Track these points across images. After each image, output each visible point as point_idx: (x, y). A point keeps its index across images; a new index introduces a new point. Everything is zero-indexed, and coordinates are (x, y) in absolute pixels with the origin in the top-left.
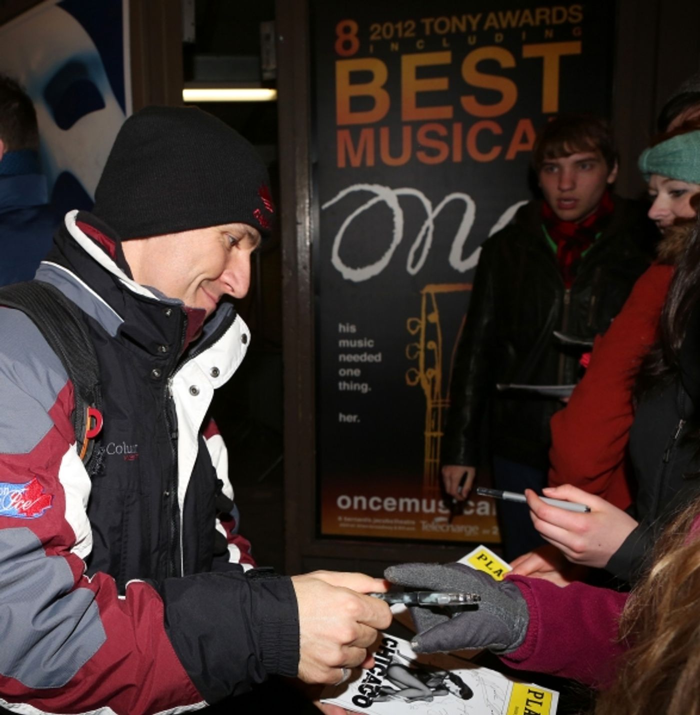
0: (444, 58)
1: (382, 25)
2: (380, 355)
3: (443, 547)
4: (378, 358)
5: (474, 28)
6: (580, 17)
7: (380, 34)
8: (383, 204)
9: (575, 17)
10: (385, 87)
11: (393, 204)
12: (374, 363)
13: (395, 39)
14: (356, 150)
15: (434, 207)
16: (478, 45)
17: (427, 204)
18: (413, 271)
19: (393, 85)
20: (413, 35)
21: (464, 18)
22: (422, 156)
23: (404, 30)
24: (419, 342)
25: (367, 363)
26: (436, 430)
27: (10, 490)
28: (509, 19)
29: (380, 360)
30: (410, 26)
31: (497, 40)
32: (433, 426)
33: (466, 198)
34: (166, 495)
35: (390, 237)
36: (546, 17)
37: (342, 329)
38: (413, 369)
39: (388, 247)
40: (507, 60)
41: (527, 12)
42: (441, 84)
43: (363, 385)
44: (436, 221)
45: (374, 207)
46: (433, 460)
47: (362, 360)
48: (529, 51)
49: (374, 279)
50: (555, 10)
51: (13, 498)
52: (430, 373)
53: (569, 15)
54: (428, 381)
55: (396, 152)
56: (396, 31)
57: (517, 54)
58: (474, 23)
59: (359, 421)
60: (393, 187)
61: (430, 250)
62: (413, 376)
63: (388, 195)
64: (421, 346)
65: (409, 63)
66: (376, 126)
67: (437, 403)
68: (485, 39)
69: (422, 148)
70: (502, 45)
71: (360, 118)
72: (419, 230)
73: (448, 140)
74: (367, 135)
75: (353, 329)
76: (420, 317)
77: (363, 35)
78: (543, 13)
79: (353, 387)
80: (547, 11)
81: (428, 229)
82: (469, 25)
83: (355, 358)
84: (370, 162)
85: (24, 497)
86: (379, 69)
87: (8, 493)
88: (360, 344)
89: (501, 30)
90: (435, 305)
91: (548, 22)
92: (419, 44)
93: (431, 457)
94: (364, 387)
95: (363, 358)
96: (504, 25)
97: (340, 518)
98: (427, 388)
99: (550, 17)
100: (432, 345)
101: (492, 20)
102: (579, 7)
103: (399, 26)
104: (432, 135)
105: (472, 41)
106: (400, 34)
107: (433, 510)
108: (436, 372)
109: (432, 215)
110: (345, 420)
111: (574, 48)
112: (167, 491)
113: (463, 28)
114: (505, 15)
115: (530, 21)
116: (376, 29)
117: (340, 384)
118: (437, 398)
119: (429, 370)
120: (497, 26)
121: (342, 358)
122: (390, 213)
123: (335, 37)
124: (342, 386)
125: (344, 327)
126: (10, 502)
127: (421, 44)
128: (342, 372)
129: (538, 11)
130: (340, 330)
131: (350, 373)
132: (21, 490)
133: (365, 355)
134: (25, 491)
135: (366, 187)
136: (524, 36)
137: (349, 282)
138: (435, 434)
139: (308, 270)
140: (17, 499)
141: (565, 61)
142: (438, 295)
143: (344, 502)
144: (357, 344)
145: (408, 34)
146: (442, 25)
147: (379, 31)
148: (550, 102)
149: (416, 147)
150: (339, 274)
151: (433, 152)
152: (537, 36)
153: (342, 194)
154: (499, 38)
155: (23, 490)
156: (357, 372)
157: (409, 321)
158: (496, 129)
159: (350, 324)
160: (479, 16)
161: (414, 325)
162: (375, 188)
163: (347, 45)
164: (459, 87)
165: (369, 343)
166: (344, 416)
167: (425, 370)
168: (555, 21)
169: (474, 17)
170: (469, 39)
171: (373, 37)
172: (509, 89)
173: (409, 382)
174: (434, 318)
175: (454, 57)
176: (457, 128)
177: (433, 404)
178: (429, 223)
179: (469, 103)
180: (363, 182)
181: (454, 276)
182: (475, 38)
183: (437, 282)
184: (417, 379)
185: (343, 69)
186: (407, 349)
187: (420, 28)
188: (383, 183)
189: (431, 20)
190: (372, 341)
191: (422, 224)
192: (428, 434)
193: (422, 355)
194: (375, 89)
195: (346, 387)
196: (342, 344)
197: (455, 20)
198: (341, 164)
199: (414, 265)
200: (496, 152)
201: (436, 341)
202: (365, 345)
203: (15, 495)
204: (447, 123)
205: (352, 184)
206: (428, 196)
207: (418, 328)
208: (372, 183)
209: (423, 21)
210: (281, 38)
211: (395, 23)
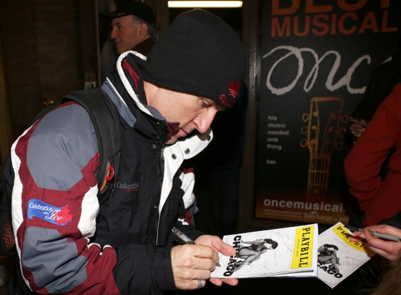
2: (288, 132)
4: (287, 133)
8: (293, 56)
11: (299, 56)
12: (285, 135)
14: (281, 28)
15: (319, 58)
17: (316, 56)
18: (307, 90)
22: (314, 31)
24: (308, 125)
25: (282, 136)
26: (314, 169)
27: (53, 209)
29: (288, 134)
32: (313, 167)
33: (336, 53)
34: (155, 208)
35: (296, 73)
37: (270, 118)
38: (304, 139)
39: (295, 78)
43: (279, 146)
44: (320, 65)
45: (289, 57)
46: (312, 184)
47: (279, 134)
49: (287, 94)
54: (312, 145)
55: (302, 29)
59: (276, 164)
60: (299, 47)
61: (316, 80)
62: (304, 143)
63: (296, 52)
64: (309, 128)
66: (292, 16)
67: (315, 156)
69: (315, 27)
72: (311, 69)
73: (329, 23)
74: (287, 20)
75: (275, 118)
76: (309, 113)
79: (274, 147)
81: (315, 69)
83: (276, 133)
84: (288, 34)
85: (59, 214)
88: (279, 126)
90: (317, 107)
93: (311, 182)
94: (280, 147)
95: (280, 133)
97: (265, 210)
98: (311, 149)
100: (314, 127)
104: (321, 20)
107: (310, 208)
108: (316, 141)
109: (318, 62)
110: (269, 163)
112: (156, 206)
117: (268, 145)
118: (316, 154)
119: (313, 140)
121: (270, 133)
122: (297, 60)
124: (269, 147)
125: (271, 117)
128: (269, 140)
130: (269, 119)
131: (273, 140)
133: (281, 132)
135: (285, 47)
137: (275, 95)
138: (313, 171)
139: (254, 89)
140: (55, 215)
142: (319, 103)
143: (267, 203)
144: (277, 126)
148: (385, 2)
149: (312, 26)
150: (270, 91)
153: (273, 51)
156: (276, 140)
157: (304, 115)
158: (355, 17)
159: (274, 116)
161: (306, 117)
162: (290, 48)
165: (283, 126)
166: (269, 161)
167: (310, 140)
173: (302, 146)
174: (316, 114)
176: (334, 16)
177: (313, 156)
178: (316, 66)
179: (341, 3)
180: (284, 45)
181: (328, 93)
183: (319, 96)
184: (306, 144)
186: (302, 129)
188: (294, 45)
190: (284, 125)
191: (313, 66)
192: (310, 171)
193: (309, 132)
195: (271, 147)
196: (270, 126)
198: (273, 35)
199: (307, 87)
200: (354, 29)
201: (316, 125)
202: (281, 126)
203: (55, 212)
204: (329, 14)
205: (278, 45)
206: (316, 52)
207: (308, 119)
208: (288, 45)
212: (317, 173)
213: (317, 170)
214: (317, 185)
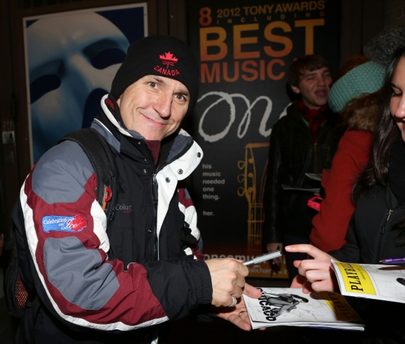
0: (255, 27)
1: (223, 10)
2: (224, 181)
3: (258, 281)
4: (223, 182)
5: (270, 12)
6: (324, 7)
7: (222, 15)
8: (224, 102)
9: (321, 7)
10: (225, 41)
11: (230, 101)
12: (221, 184)
13: (230, 17)
14: (210, 74)
15: (251, 103)
16: (272, 21)
17: (247, 102)
18: (240, 137)
19: (229, 41)
20: (239, 15)
21: (265, 7)
22: (244, 77)
23: (235, 13)
24: (244, 173)
25: (217, 184)
26: (253, 219)
27: (67, 219)
28: (288, 7)
29: (224, 183)
31: (282, 18)
32: (252, 217)
33: (267, 98)
34: (149, 232)
35: (229, 119)
36: (306, 6)
37: (204, 167)
38: (241, 188)
39: (227, 124)
40: (287, 28)
41: (297, 4)
42: (253, 40)
43: (215, 196)
44: (252, 111)
45: (220, 103)
46: (252, 235)
47: (215, 183)
48: (298, 24)
49: (220, 141)
50: (311, 3)
51: (68, 223)
52: (250, 190)
53: (318, 5)
54: (249, 194)
55: (231, 74)
56: (230, 13)
57: (292, 24)
58: (270, 9)
59: (213, 215)
60: (230, 93)
61: (249, 126)
62: (241, 191)
63: (227, 97)
64: (245, 175)
65: (238, 29)
66: (221, 62)
67: (254, 205)
68: (276, 17)
69: (244, 73)
70: (284, 20)
71: (213, 57)
72: (243, 115)
73: (258, 69)
74: (216, 66)
75: (210, 167)
76: (244, 161)
77: (214, 15)
78: (305, 5)
79: (210, 197)
80: (307, 3)
81: (248, 115)
82: (267, 10)
83: (211, 182)
84: (218, 80)
85: (74, 222)
86: (222, 32)
87: (66, 221)
88: (214, 174)
89: (284, 13)
90: (252, 154)
91: (307, 9)
92: (242, 20)
93: (251, 234)
94: (216, 197)
95: (215, 182)
96: (285, 10)
98: (248, 197)
99: (308, 6)
100: (251, 175)
101: (279, 8)
102: (323, 2)
103: (232, 10)
104: (249, 66)
105: (269, 18)
106: (232, 14)
108: (253, 189)
109: (250, 107)
110: (206, 214)
111: (321, 22)
112: (150, 230)
113: (264, 12)
114: (285, 5)
116: (220, 12)
117: (203, 196)
118: (254, 203)
119: (250, 188)
120: (282, 11)
121: (204, 182)
122: (228, 106)
123: (200, 16)
124: (205, 197)
125: (205, 166)
126: (67, 225)
127: (243, 20)
128: (205, 189)
129: (302, 3)
130: (203, 167)
131: (208, 190)
132: (72, 219)
133: (216, 180)
134: (74, 220)
135: (216, 93)
136: (295, 16)
137: (208, 142)
138: (253, 222)
140: (70, 224)
141: (316, 29)
142: (254, 149)
144: (212, 175)
145: (236, 15)
146: (254, 10)
147: (222, 13)
148: (309, 49)
149: (241, 72)
150: (203, 138)
151: (250, 75)
152: (302, 16)
153: (204, 96)
154: (283, 17)
155: (73, 219)
156: (212, 189)
157: (239, 162)
158: (282, 63)
159: (209, 164)
160: (272, 6)
161: (241, 165)
162: (221, 94)
163: (206, 20)
164: (263, 42)
165: (218, 174)
166: (206, 213)
167: (248, 188)
168: (311, 9)
169: (270, 6)
170: (268, 17)
171: (219, 16)
172: (288, 43)
173: (239, 194)
174: (252, 161)
175: (260, 27)
176: (262, 62)
177: (252, 206)
178: (249, 112)
179: (268, 50)
180: (214, 91)
181: (262, 139)
182: (270, 17)
183: (253, 142)
184: (243, 192)
185: (204, 32)
186: (238, 177)
187: (242, 12)
188: (225, 91)
189: (248, 7)
190: (219, 173)
191: (245, 112)
192: (250, 222)
193: (246, 180)
194: (220, 42)
195: (207, 197)
196: (204, 175)
197: (260, 7)
198: (203, 81)
199: (241, 134)
200: (282, 75)
201: (253, 173)
202: (216, 175)
203: (70, 221)
204: (257, 60)
205: (209, 91)
206: (248, 98)
207: (243, 166)
208: (219, 91)
209: (244, 8)
210: (172, 16)
211: (230, 9)
212: (257, 223)
213: (257, 220)
214: (258, 236)
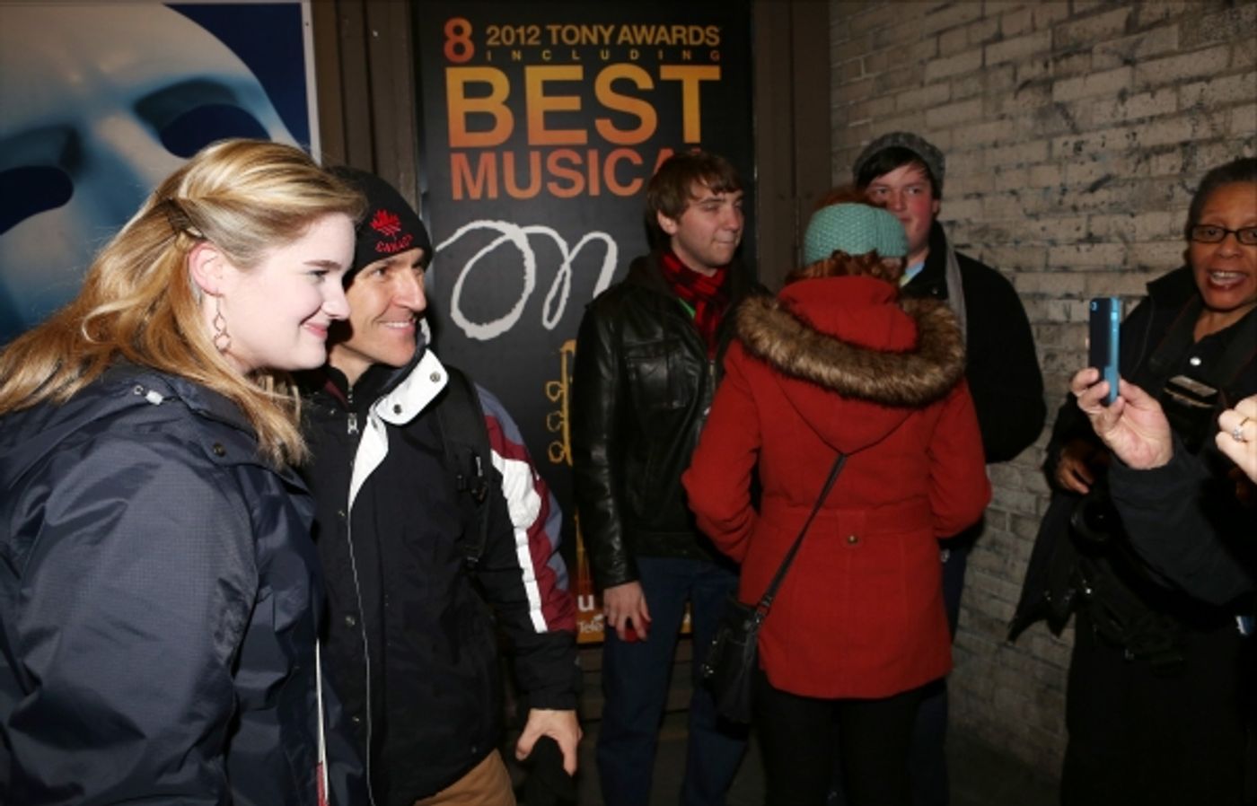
0: (574, 73)
1: (500, 27)
5: (607, 41)
6: (718, 40)
7: (499, 39)
8: (510, 245)
9: (712, 40)
10: (507, 103)
11: (522, 244)
13: (517, 46)
14: (474, 178)
15: (570, 248)
16: (612, 62)
17: (562, 244)
18: (550, 326)
19: (517, 100)
20: (538, 43)
21: (595, 28)
22: (553, 188)
23: (527, 37)
24: (560, 409)
28: (644, 35)
30: (533, 32)
31: (632, 58)
33: (606, 237)
35: (521, 285)
36: (683, 36)
38: (557, 443)
39: (519, 297)
40: (644, 81)
41: (663, 29)
42: (572, 103)
44: (573, 265)
45: (499, 248)
48: (668, 73)
49: (503, 335)
50: (692, 29)
53: (706, 37)
55: (523, 183)
56: (518, 36)
57: (654, 74)
58: (607, 35)
60: (522, 225)
61: (568, 300)
62: (557, 451)
63: (516, 234)
65: (535, 76)
66: (498, 150)
68: (620, 55)
69: (554, 178)
70: (637, 63)
71: (479, 139)
72: (555, 276)
73: (583, 169)
74: (488, 160)
76: (560, 380)
77: (479, 37)
78: (679, 32)
80: (683, 28)
81: (564, 275)
82: (601, 37)
84: (493, 193)
86: (499, 81)
89: (636, 46)
91: (685, 42)
92: (545, 55)
96: (639, 41)
99: (687, 36)
101: (625, 34)
102: (716, 30)
103: (521, 30)
104: (564, 163)
105: (605, 56)
106: (522, 41)
109: (569, 258)
111: (713, 73)
113: (594, 40)
114: (639, 29)
115: (666, 38)
116: (493, 32)
120: (631, 42)
122: (519, 255)
123: (445, 39)
127: (547, 55)
129: (674, 28)
135: (489, 224)
136: (661, 55)
137: (474, 340)
141: (705, 86)
145: (531, 42)
146: (571, 35)
147: (497, 35)
148: (692, 130)
149: (547, 177)
150: (462, 332)
151: (567, 184)
152: (674, 55)
153: (460, 232)
154: (634, 55)
157: (549, 385)
158: (637, 160)
160: (611, 28)
161: (554, 390)
162: (500, 226)
163: (459, 49)
164: (593, 109)
168: (692, 42)
169: (606, 28)
170: (602, 53)
171: (490, 42)
172: (647, 114)
173: (553, 459)
175: (585, 73)
176: (593, 156)
178: (566, 267)
179: (605, 127)
180: (485, 218)
182: (607, 53)
184: (562, 454)
185: (456, 78)
186: (549, 420)
187: (546, 35)
188: (510, 220)
189: (559, 27)
191: (558, 268)
194: (494, 104)
197: (585, 29)
198: (458, 195)
199: (550, 318)
200: (637, 185)
204: (581, 150)
205: (472, 220)
206: (562, 235)
207: (559, 393)
208: (495, 219)
209: (549, 27)
210: (375, 34)
211: (516, 27)
